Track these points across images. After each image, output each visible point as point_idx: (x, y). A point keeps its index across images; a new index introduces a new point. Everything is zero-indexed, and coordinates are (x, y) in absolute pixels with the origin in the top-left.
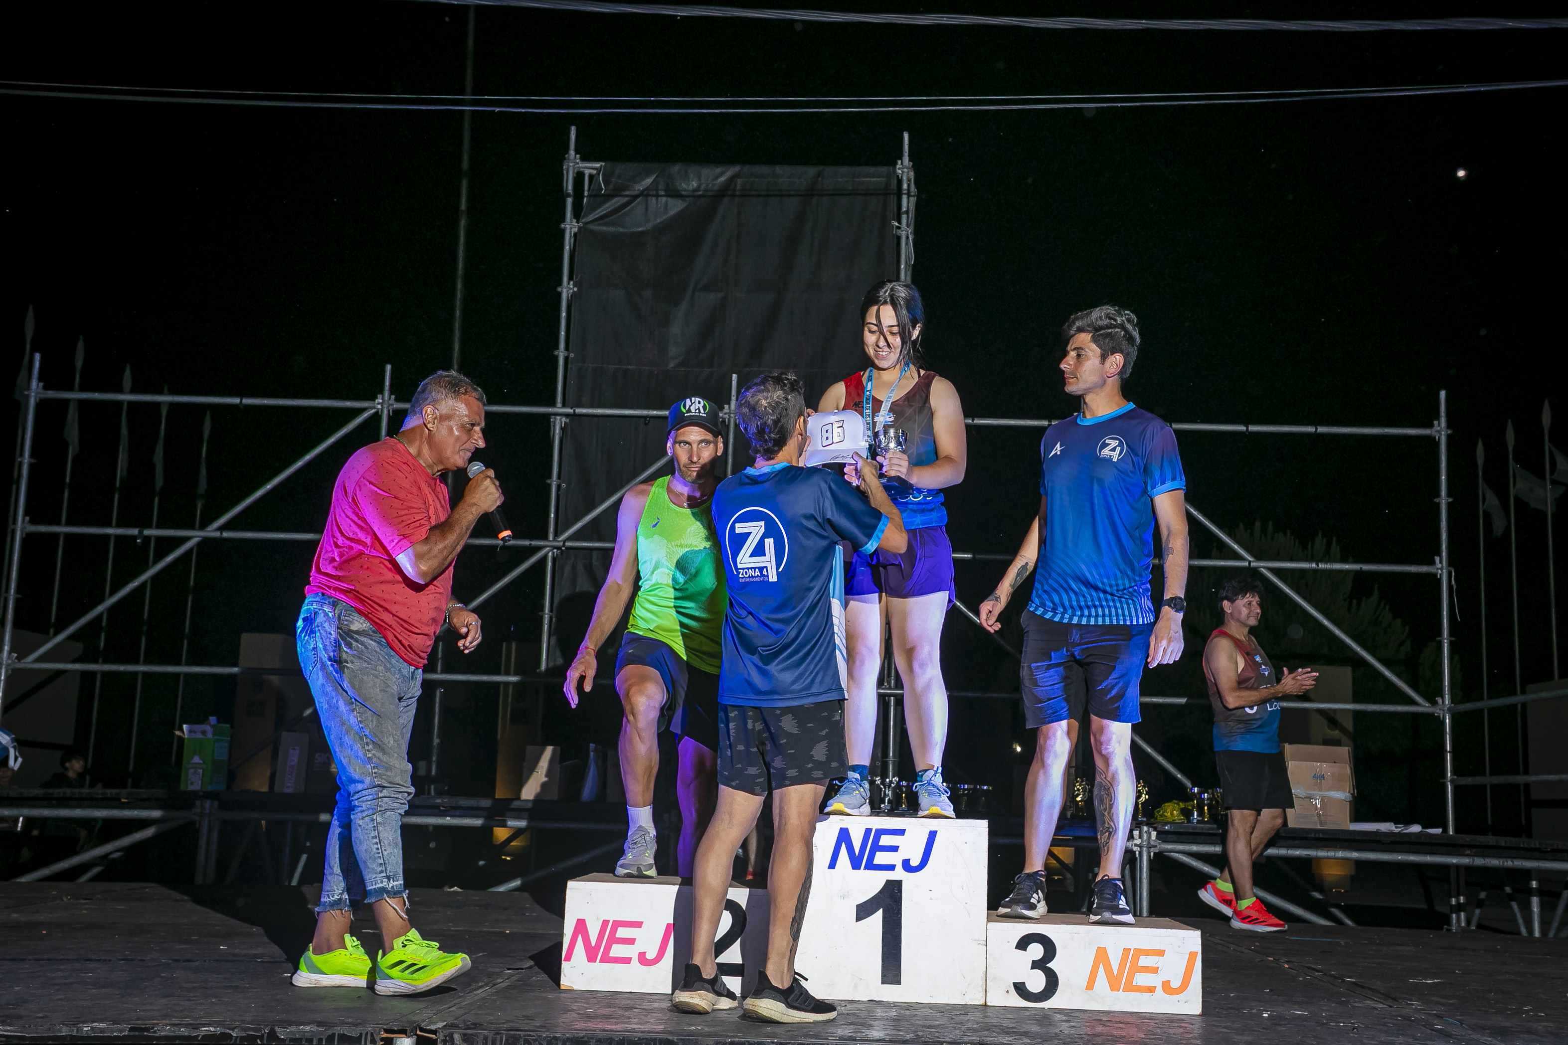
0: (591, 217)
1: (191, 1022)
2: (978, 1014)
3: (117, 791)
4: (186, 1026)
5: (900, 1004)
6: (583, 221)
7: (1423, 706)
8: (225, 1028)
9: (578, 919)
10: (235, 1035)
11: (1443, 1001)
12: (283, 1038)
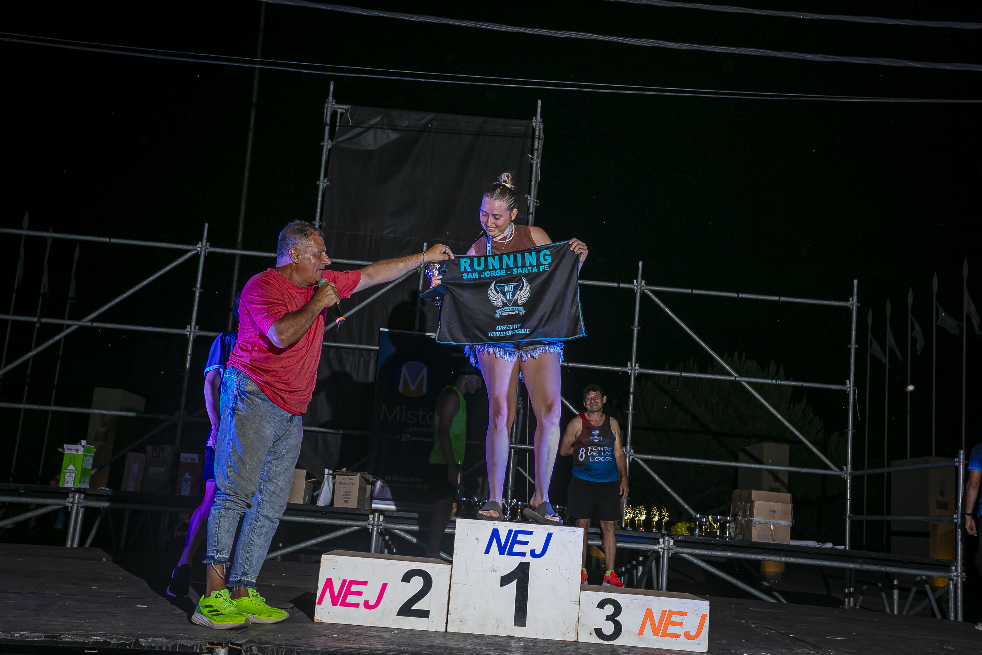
0: (340, 139)
1: (85, 633)
2: (574, 647)
3: (17, 485)
4: (82, 635)
5: (525, 639)
6: (335, 141)
7: (835, 471)
8: (107, 638)
9: (327, 578)
10: (113, 642)
11: (848, 650)
12: (144, 646)
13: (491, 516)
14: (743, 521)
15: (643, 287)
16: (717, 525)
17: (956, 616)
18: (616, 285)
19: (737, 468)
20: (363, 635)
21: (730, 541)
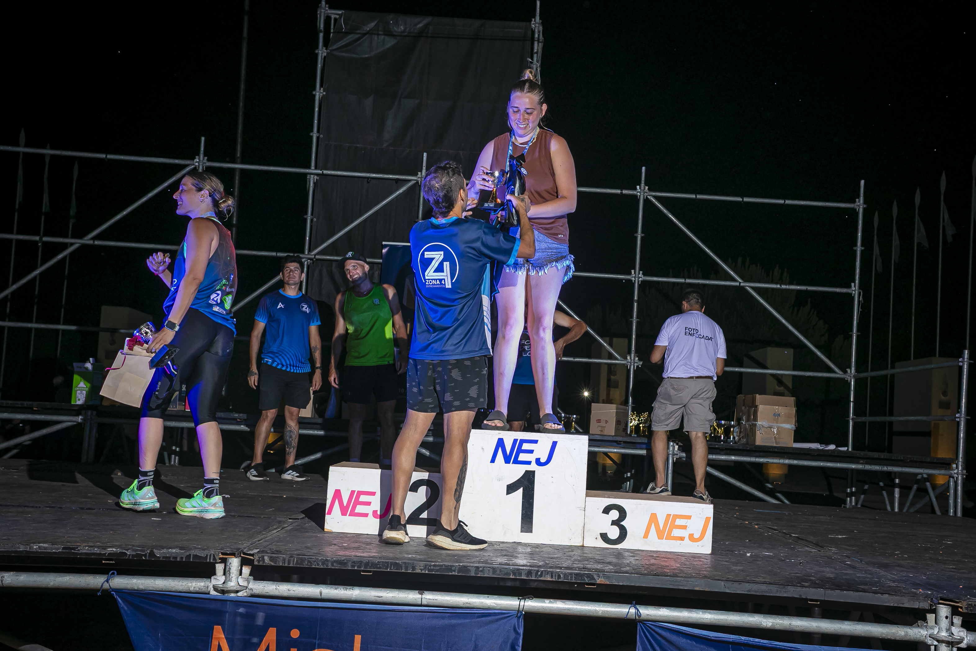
0: (335, 47)
1: (101, 545)
2: (579, 551)
3: (31, 403)
4: (98, 547)
5: (532, 545)
6: (330, 49)
7: (839, 374)
8: (122, 549)
9: (336, 490)
10: (129, 553)
11: (848, 548)
12: (159, 556)
13: (496, 426)
14: (747, 426)
15: (647, 193)
16: (721, 429)
17: (955, 512)
18: (619, 191)
19: (741, 373)
20: (373, 544)
21: (734, 445)
